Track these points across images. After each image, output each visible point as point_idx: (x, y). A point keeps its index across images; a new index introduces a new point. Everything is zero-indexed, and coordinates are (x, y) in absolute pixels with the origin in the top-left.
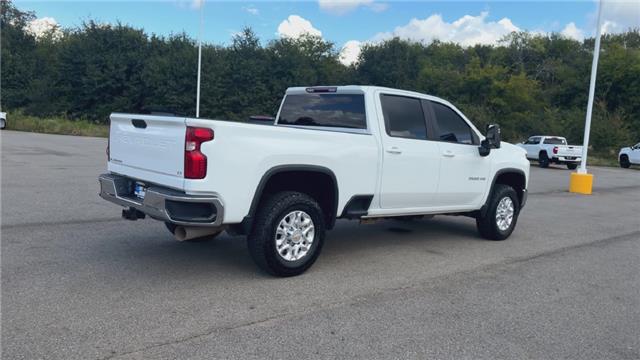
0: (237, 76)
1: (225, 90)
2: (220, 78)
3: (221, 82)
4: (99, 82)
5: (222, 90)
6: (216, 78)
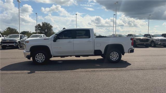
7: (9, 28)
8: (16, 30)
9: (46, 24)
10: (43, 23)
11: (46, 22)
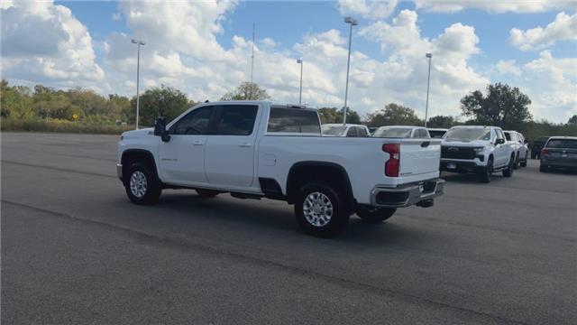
7: (392, 106)
8: (413, 112)
9: (505, 89)
10: (491, 87)
11: (503, 84)
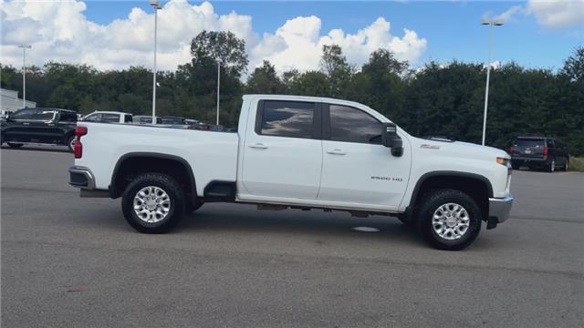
0: (565, 98)
1: (548, 113)
2: (544, 102)
3: (544, 105)
4: (430, 113)
5: (545, 113)
6: (540, 102)
